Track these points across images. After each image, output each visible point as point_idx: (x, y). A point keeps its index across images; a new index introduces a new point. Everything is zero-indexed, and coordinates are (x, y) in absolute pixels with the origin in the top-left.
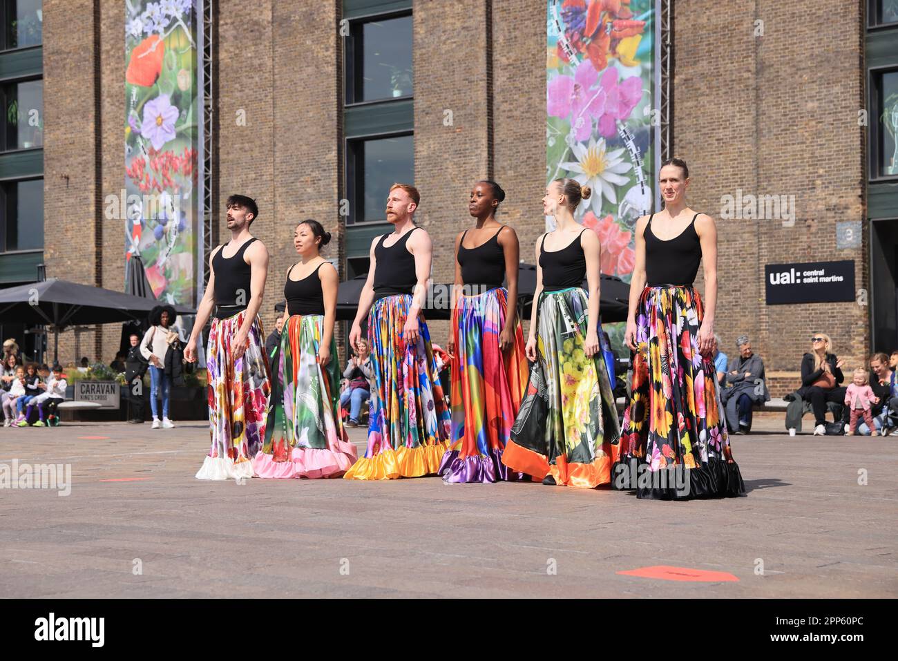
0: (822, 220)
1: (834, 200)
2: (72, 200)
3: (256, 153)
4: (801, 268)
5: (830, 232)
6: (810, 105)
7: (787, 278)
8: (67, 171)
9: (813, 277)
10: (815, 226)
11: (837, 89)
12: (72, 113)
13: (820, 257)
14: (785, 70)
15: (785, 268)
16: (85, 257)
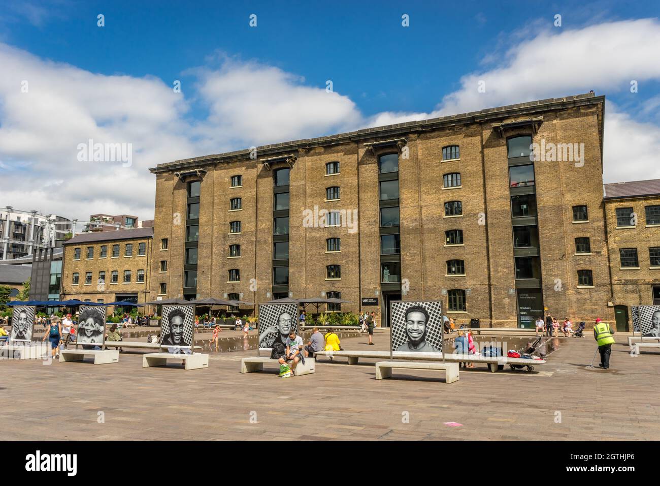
0: (372, 290)
1: (375, 286)
2: (204, 276)
3: (251, 269)
4: (368, 299)
5: (374, 292)
6: (370, 268)
7: (366, 301)
8: (203, 270)
9: (371, 301)
10: (371, 291)
11: (375, 266)
12: (205, 257)
13: (372, 297)
14: (366, 261)
15: (365, 299)
16: (208, 289)
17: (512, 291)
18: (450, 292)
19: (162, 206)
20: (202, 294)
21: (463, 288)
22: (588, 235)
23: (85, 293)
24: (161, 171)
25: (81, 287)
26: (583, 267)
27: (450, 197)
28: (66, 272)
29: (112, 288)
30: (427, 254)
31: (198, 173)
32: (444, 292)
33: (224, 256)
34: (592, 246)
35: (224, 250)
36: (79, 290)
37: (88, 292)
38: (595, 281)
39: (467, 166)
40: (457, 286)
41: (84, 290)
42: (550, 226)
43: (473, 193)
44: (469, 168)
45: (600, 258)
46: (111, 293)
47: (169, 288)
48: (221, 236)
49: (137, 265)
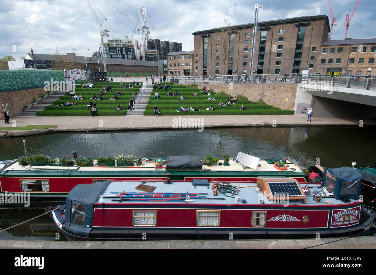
2: (209, 65)
12: (209, 60)
14: (254, 62)
17: (292, 69)
18: (276, 70)
19: (196, 45)
20: (208, 70)
21: (279, 68)
22: (314, 55)
23: (175, 69)
24: (195, 34)
25: (173, 67)
26: (311, 63)
27: (280, 44)
28: (168, 63)
29: (182, 68)
30: (271, 60)
31: (207, 35)
32: (274, 70)
33: (215, 60)
34: (315, 58)
35: (215, 58)
36: (173, 68)
37: (176, 69)
38: (313, 67)
39: (286, 35)
40: (278, 68)
41: (174, 68)
42: (305, 53)
43: (286, 43)
44: (286, 36)
45: (316, 61)
46: (183, 69)
47: (199, 68)
48: (214, 54)
49: (190, 62)
